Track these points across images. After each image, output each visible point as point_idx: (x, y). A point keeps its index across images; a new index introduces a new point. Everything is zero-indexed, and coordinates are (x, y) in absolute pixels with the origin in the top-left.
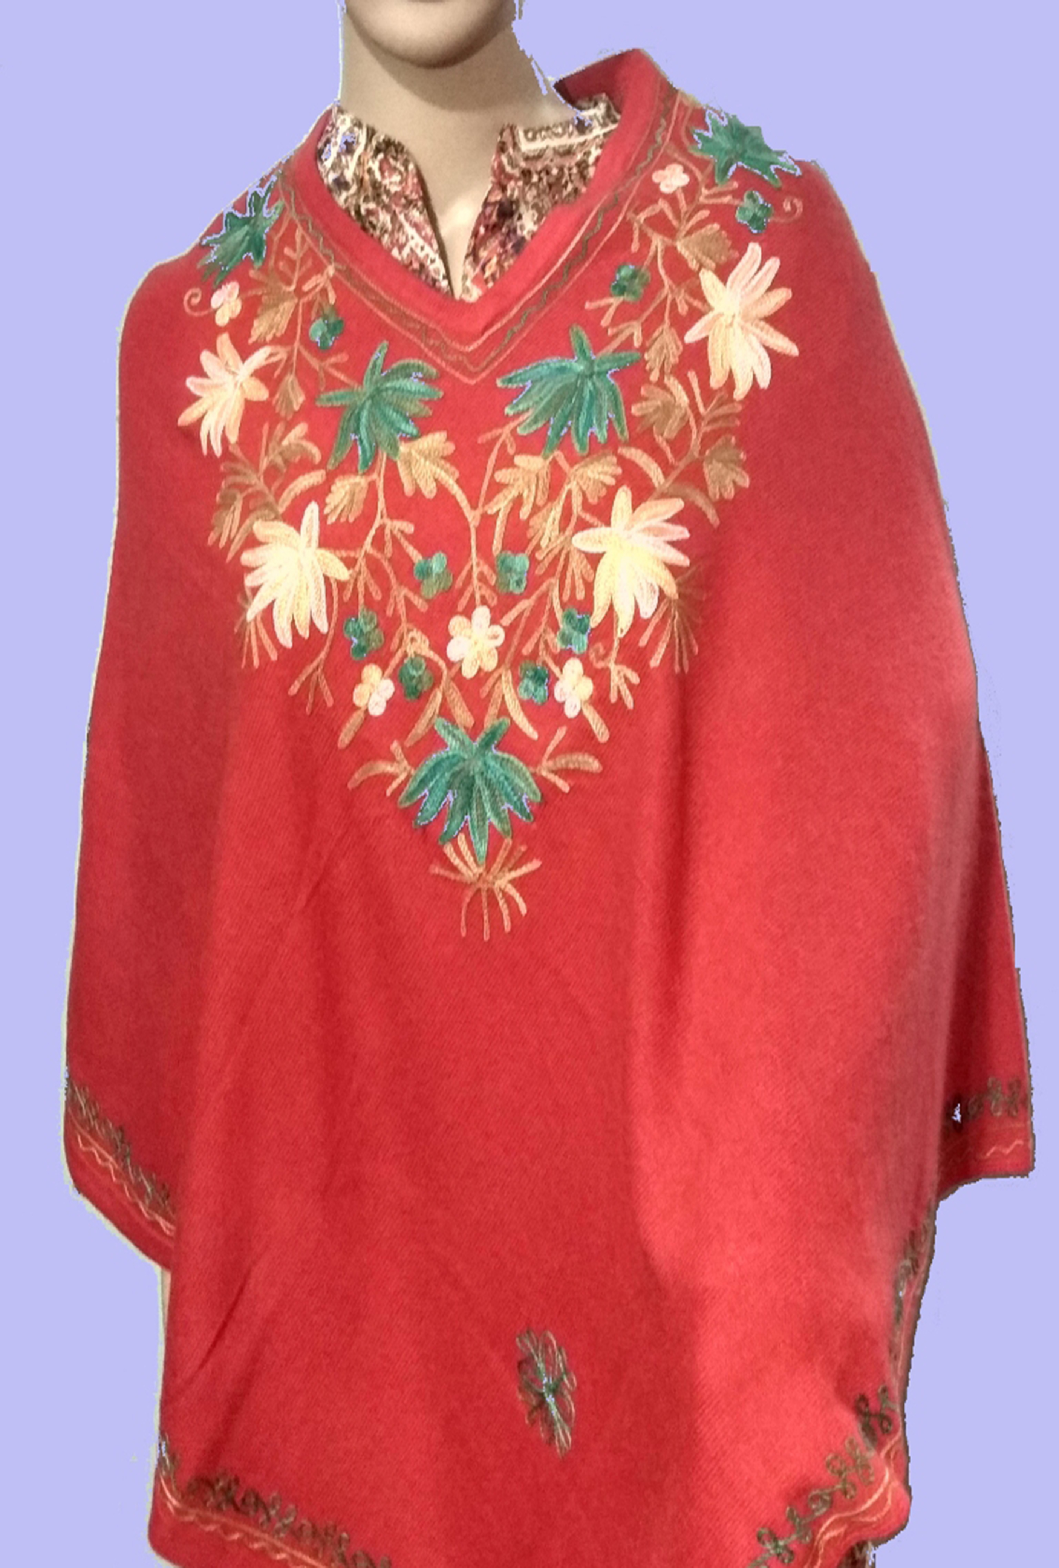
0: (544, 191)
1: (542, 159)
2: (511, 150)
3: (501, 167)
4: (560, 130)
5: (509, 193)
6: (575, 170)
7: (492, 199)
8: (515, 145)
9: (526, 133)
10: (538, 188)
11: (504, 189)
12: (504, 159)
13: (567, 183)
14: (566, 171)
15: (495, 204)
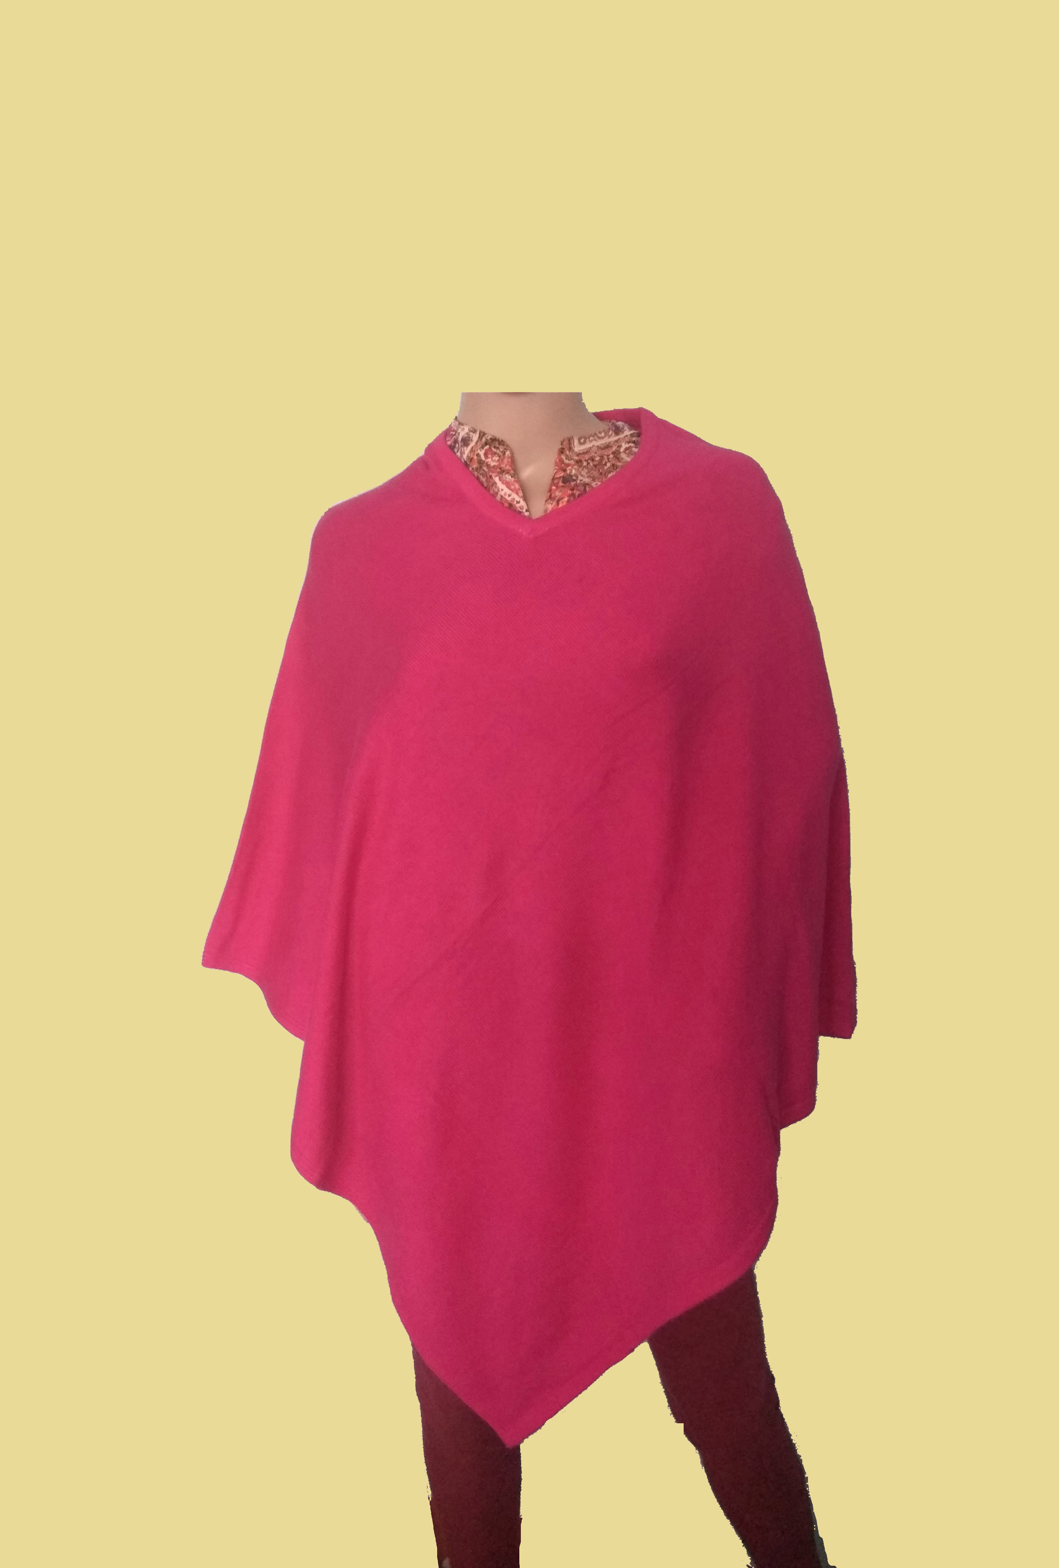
0: (592, 469)
1: (589, 453)
2: (567, 452)
3: (561, 461)
4: (603, 434)
5: (568, 472)
6: (611, 456)
7: (558, 476)
8: (570, 449)
9: (579, 439)
10: (588, 468)
11: (565, 471)
12: (563, 457)
13: (606, 463)
14: (606, 457)
15: (559, 478)
